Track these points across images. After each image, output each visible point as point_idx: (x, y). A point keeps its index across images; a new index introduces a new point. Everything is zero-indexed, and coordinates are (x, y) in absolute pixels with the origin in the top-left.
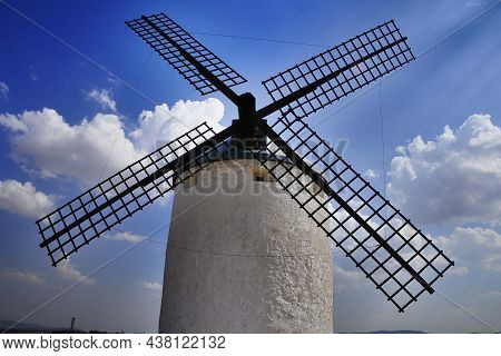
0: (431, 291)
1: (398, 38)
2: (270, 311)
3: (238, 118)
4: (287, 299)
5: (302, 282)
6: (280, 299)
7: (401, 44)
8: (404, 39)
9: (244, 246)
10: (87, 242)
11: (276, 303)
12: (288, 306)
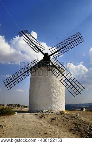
0: (80, 93)
1: (80, 36)
2: (51, 97)
3: (44, 57)
4: (55, 95)
5: (58, 91)
6: (53, 95)
7: (81, 38)
8: (82, 37)
9: (46, 84)
10: (13, 87)
11: (52, 96)
12: (55, 96)
